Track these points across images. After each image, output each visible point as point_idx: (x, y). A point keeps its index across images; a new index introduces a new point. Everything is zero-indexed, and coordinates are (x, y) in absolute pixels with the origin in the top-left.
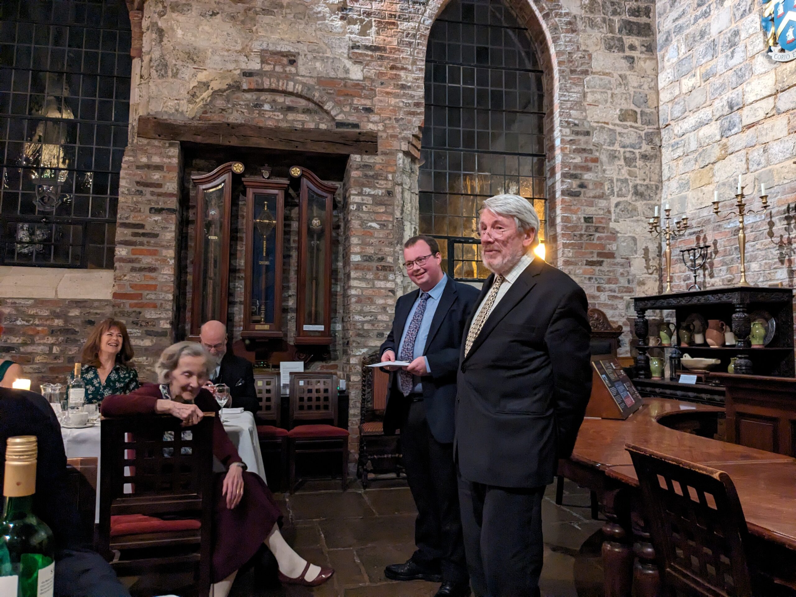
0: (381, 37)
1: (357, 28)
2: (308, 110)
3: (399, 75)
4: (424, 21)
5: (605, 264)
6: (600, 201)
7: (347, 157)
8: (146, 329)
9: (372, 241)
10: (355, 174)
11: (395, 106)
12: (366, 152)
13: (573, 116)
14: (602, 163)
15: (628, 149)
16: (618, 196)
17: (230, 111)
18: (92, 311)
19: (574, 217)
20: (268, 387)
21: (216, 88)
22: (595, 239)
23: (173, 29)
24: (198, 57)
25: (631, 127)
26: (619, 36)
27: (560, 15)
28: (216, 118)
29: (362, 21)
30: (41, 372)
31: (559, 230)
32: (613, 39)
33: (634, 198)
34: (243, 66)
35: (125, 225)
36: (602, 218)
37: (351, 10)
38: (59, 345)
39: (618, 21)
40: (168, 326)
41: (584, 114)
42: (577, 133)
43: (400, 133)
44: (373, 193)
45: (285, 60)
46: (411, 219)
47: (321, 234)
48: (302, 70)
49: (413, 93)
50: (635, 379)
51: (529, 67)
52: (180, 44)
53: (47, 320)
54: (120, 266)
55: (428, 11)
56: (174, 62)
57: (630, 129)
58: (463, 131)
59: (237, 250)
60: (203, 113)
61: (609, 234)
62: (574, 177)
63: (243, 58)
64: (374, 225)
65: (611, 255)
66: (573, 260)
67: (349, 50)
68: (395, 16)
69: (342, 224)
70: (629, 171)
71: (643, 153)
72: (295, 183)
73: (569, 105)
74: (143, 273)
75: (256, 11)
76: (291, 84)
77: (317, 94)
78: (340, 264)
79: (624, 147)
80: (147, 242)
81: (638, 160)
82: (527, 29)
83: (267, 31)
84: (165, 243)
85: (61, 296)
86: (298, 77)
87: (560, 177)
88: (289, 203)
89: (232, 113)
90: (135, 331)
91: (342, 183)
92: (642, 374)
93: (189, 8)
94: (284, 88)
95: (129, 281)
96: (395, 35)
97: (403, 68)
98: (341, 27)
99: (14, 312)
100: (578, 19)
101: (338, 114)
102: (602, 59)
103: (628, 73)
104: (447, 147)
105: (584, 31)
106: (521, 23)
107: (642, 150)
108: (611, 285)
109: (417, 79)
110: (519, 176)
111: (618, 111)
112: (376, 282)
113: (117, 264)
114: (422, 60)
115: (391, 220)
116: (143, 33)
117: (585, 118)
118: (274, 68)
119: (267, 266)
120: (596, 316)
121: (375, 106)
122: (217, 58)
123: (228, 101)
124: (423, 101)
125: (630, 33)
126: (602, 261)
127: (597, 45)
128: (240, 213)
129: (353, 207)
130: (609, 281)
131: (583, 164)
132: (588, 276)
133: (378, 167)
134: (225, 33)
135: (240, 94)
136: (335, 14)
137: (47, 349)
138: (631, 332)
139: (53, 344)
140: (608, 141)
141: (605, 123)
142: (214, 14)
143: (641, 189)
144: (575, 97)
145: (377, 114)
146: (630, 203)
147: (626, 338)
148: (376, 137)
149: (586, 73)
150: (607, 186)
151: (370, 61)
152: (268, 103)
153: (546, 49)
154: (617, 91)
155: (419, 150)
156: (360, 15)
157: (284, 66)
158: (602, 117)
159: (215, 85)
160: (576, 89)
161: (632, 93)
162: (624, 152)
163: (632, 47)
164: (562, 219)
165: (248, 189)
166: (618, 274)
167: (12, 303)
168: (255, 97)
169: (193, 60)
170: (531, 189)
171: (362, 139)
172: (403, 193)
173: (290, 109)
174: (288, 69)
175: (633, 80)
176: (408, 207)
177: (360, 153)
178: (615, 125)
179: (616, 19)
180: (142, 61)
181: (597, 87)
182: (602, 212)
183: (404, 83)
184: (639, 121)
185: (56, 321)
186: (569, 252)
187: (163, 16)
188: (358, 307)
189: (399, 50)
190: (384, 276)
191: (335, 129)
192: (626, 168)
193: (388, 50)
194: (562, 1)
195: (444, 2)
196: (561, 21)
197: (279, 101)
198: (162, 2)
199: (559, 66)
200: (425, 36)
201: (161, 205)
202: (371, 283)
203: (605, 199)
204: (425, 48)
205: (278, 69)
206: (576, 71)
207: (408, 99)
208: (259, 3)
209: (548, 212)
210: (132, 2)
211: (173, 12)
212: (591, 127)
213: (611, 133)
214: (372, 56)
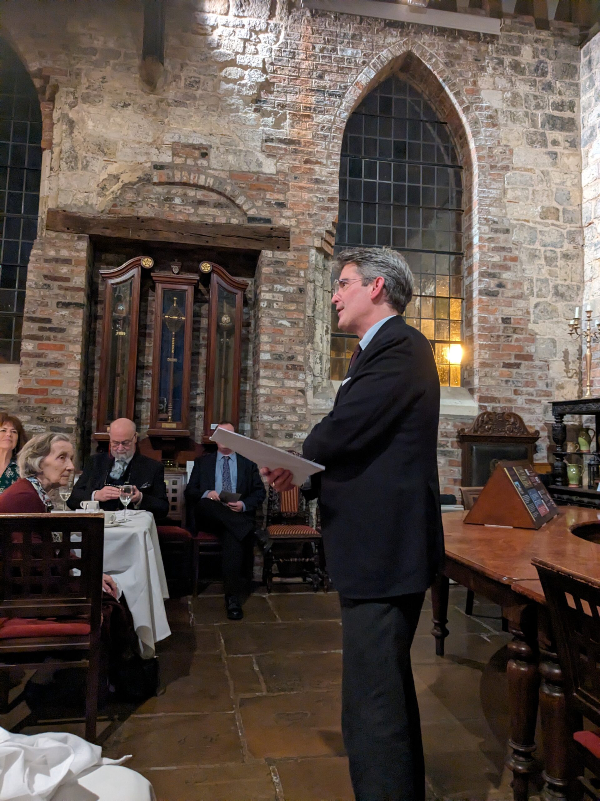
0: (296, 130)
1: (270, 120)
2: (219, 204)
3: (313, 169)
4: (340, 114)
5: (522, 366)
6: (519, 301)
7: (257, 253)
8: (50, 425)
9: (282, 339)
10: (265, 270)
11: (309, 201)
12: (278, 247)
13: (492, 214)
14: (521, 262)
15: (550, 248)
16: (538, 296)
17: (140, 204)
19: (492, 318)
20: (175, 487)
21: (126, 181)
22: (513, 341)
23: (84, 122)
24: (108, 149)
25: (553, 225)
26: (541, 130)
27: (481, 109)
28: (126, 212)
29: (276, 113)
31: (475, 330)
32: (535, 133)
33: (554, 299)
34: (155, 159)
35: (32, 320)
36: (521, 319)
37: (265, 102)
39: (541, 115)
40: (74, 423)
41: (504, 211)
42: (496, 231)
43: (313, 229)
44: (284, 290)
45: (197, 153)
46: (323, 317)
47: (230, 331)
48: (214, 163)
49: (327, 188)
50: (551, 487)
51: (448, 162)
52: (90, 135)
54: (26, 361)
55: (344, 103)
56: (84, 154)
57: (551, 227)
58: (379, 228)
59: (145, 347)
60: (113, 206)
61: (528, 336)
62: (492, 276)
63: (154, 151)
64: (285, 322)
65: (529, 357)
66: (489, 362)
67: (262, 143)
68: (310, 108)
69: (253, 322)
70: (550, 270)
71: (565, 252)
72: (206, 278)
73: (488, 201)
74: (49, 368)
75: (168, 103)
76: (203, 177)
77: (229, 188)
78: (250, 363)
79: (544, 246)
80: (54, 337)
81: (559, 259)
82: (446, 123)
83: (178, 123)
84: (71, 338)
86: (209, 171)
87: (477, 276)
88: (199, 299)
89: (142, 207)
90: (40, 427)
91: (253, 280)
92: (558, 482)
93: (101, 99)
94: (195, 181)
95: (35, 376)
96: (310, 128)
97: (317, 163)
98: (255, 120)
100: (499, 113)
101: (250, 209)
102: (524, 154)
103: (550, 169)
104: (362, 244)
105: (506, 125)
106: (440, 117)
107: (564, 249)
108: (528, 389)
109: (331, 174)
110: (435, 275)
111: (539, 208)
112: (286, 381)
113: (23, 359)
114: (337, 154)
115: (302, 317)
116: (53, 124)
117: (505, 215)
118: (186, 161)
119: (175, 363)
120: (512, 420)
121: (288, 200)
122: (127, 150)
123: (138, 195)
124: (337, 196)
125: (553, 127)
126: (520, 364)
127: (518, 140)
128: (149, 309)
129: (263, 304)
130: (527, 385)
131: (502, 263)
132: (504, 379)
133: (290, 263)
134: (137, 125)
135: (150, 187)
136: (249, 106)
138: (549, 437)
140: (528, 239)
141: (525, 220)
142: (126, 105)
143: (561, 290)
144: (494, 193)
145: (290, 209)
146: (550, 304)
147: (543, 443)
148: (289, 233)
149: (506, 168)
150: (526, 286)
151: (284, 155)
152: (178, 196)
153: (465, 144)
154: (539, 188)
155: (332, 247)
156: (274, 108)
157: (195, 159)
158: (523, 214)
159: (126, 178)
160: (495, 185)
161: (554, 190)
162: (545, 251)
163: (555, 143)
164: (479, 319)
165: (157, 284)
166: (536, 377)
168: (165, 191)
169: (103, 151)
170: (447, 289)
171: (274, 234)
172: (315, 290)
173: (201, 203)
174: (199, 162)
175: (556, 177)
176: (320, 305)
177: (272, 249)
178: (535, 223)
179: (539, 113)
180: (52, 153)
181: (518, 183)
182: (520, 313)
183: (318, 177)
184: (561, 218)
186: (486, 353)
187: (74, 107)
188: (267, 407)
189: (313, 144)
190: (294, 376)
191: (247, 224)
192: (547, 268)
193: (303, 144)
194: (483, 94)
195: (360, 94)
196: (481, 114)
197: (190, 195)
198: (73, 93)
199: (478, 161)
200: (341, 129)
201: (68, 300)
202: (281, 382)
203: (524, 300)
204: (340, 142)
205: (190, 162)
206: (496, 166)
207: (322, 194)
208: (171, 94)
209: (464, 312)
210: (44, 93)
211: (84, 103)
212: (510, 224)
213: (532, 231)
214: (286, 150)
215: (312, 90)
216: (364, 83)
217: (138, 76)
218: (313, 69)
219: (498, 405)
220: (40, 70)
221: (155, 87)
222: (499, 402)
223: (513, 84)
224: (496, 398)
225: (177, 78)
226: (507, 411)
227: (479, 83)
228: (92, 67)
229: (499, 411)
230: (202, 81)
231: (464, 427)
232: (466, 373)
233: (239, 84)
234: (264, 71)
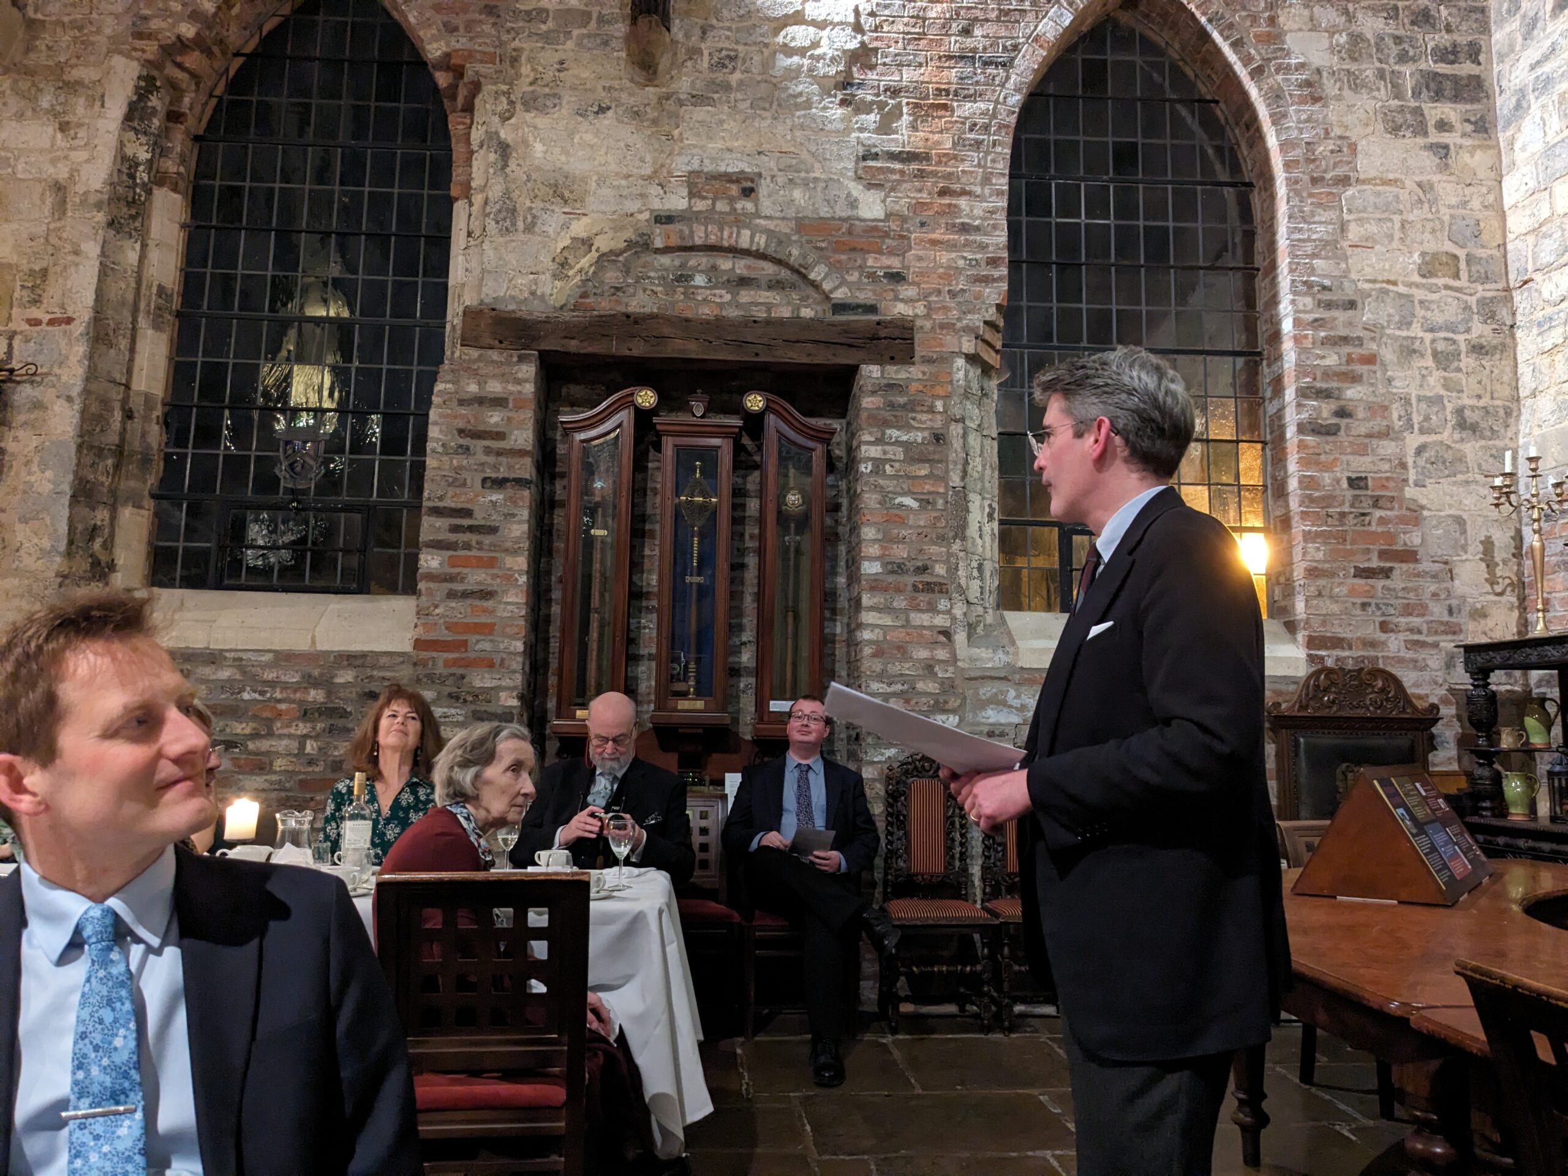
0: (920, 134)
1: (872, 118)
2: (778, 282)
3: (955, 206)
4: (1005, 98)
5: (1396, 573)
6: (1385, 443)
7: (854, 370)
8: (473, 707)
9: (904, 532)
10: (868, 402)
11: (949, 267)
12: (892, 358)
13: (1319, 272)
14: (1383, 365)
15: (1442, 334)
16: (1422, 431)
17: (631, 290)
18: (375, 673)
19: (1327, 478)
20: (704, 823)
21: (604, 249)
22: (1374, 523)
23: (526, 143)
24: (572, 192)
25: (1447, 287)
26: (1413, 104)
27: (1288, 69)
28: (605, 305)
29: (882, 106)
30: (285, 790)
31: (1294, 504)
32: (1401, 110)
33: (1457, 436)
34: (657, 205)
35: (437, 512)
36: (1387, 479)
37: (860, 85)
38: (316, 738)
39: (1412, 74)
40: (515, 702)
41: (1343, 265)
42: (1329, 305)
43: (959, 319)
44: (904, 438)
45: (734, 190)
46: (983, 488)
47: (803, 522)
48: (767, 205)
49: (985, 239)
50: (1469, 819)
51: (1224, 177)
52: (538, 169)
53: (295, 691)
54: (428, 589)
55: (1013, 77)
56: (528, 203)
57: (1444, 292)
58: (1088, 310)
59: (643, 557)
60: (581, 297)
61: (1404, 512)
62: (1324, 394)
63: (654, 190)
64: (908, 501)
65: (1409, 556)
66: (1327, 566)
67: (857, 163)
68: (947, 92)
69: (845, 502)
70: (1445, 378)
71: (1475, 342)
72: (754, 423)
73: (1309, 248)
74: (469, 601)
75: (679, 99)
76: (746, 233)
77: (795, 252)
78: (842, 580)
79: (1432, 330)
80: (478, 543)
81: (1463, 356)
82: (1217, 102)
83: (698, 135)
84: (509, 544)
85: (323, 646)
86: (758, 221)
87: (1293, 396)
88: (743, 462)
89: (634, 294)
90: (453, 711)
91: (844, 421)
92: (1486, 809)
93: (557, 101)
94: (733, 241)
95: (444, 616)
96: (947, 129)
97: (964, 193)
98: (842, 120)
99: (238, 677)
100: (1325, 74)
101: (836, 288)
102: (1379, 152)
103: (1435, 178)
104: (1055, 343)
105: (1339, 98)
106: (1205, 90)
107: (1473, 335)
108: (1410, 619)
109: (992, 212)
110: (1206, 396)
111: (1416, 256)
112: (912, 615)
113: (422, 586)
114: (1003, 175)
115: (942, 490)
116: (472, 153)
117: (1346, 274)
118: (714, 204)
119: (699, 584)
120: (1380, 683)
121: (908, 268)
122: (606, 191)
123: (627, 272)
124: (1006, 255)
125: (1438, 95)
126: (1391, 569)
127: (1367, 125)
128: (650, 485)
129: (865, 468)
130: (1408, 610)
131: (1343, 368)
132: (1359, 601)
133: (914, 387)
134: (622, 144)
135: (649, 258)
136: (830, 96)
137: (294, 745)
138: (1459, 718)
139: (306, 737)
140: (1397, 318)
141: (1388, 282)
142: (602, 110)
143: (1472, 416)
144: (1321, 231)
145: (914, 283)
146: (1449, 447)
147: (1448, 731)
148: (912, 329)
149: (1344, 181)
150: (1396, 411)
151: (899, 182)
152: (701, 271)
153: (1257, 137)
154: (1413, 216)
155: (997, 352)
156: (878, 95)
157: (732, 200)
158: (1384, 270)
159: (604, 244)
160: (1323, 216)
161: (1446, 218)
162: (1433, 341)
163: (1443, 126)
164: (1300, 482)
165: (664, 438)
166: (1427, 595)
167: (235, 660)
168: (677, 263)
169: (562, 197)
170: (1232, 423)
171: (883, 333)
172: (965, 436)
173: (744, 282)
174: (739, 206)
175: (1448, 192)
176: (976, 464)
177: (880, 362)
178: (1410, 285)
179: (1407, 69)
180: (471, 204)
181: (1370, 209)
182: (1386, 466)
183: (967, 221)
184: (1464, 274)
185: (313, 692)
186: (1318, 549)
187: (509, 119)
188: (877, 666)
189: (955, 157)
190: (929, 603)
191: (830, 317)
192: (1438, 374)
193: (935, 159)
194: (1290, 41)
195: (1045, 58)
196: (1288, 80)
197: (723, 267)
198: (507, 94)
199: (1286, 172)
200: (1008, 126)
201: (503, 473)
202: (903, 616)
203: (1392, 440)
204: (1008, 151)
205: (722, 206)
206: (1322, 179)
207: (974, 253)
208: (684, 85)
209: (1269, 468)
210: (454, 97)
211: (527, 111)
212: (1357, 290)
213: (1403, 301)
214: (902, 172)
215: (950, 58)
216: (1051, 36)
217: (623, 54)
218: (951, 18)
219: (1346, 653)
220: (447, 55)
221: (655, 73)
222: (1350, 648)
223: (1350, 17)
224: (1343, 639)
225: (694, 53)
226: (1367, 665)
227: (1281, 20)
228: (539, 45)
229: (1350, 665)
230: (741, 55)
231: (1280, 700)
232: (1277, 591)
233: (812, 57)
234: (858, 28)
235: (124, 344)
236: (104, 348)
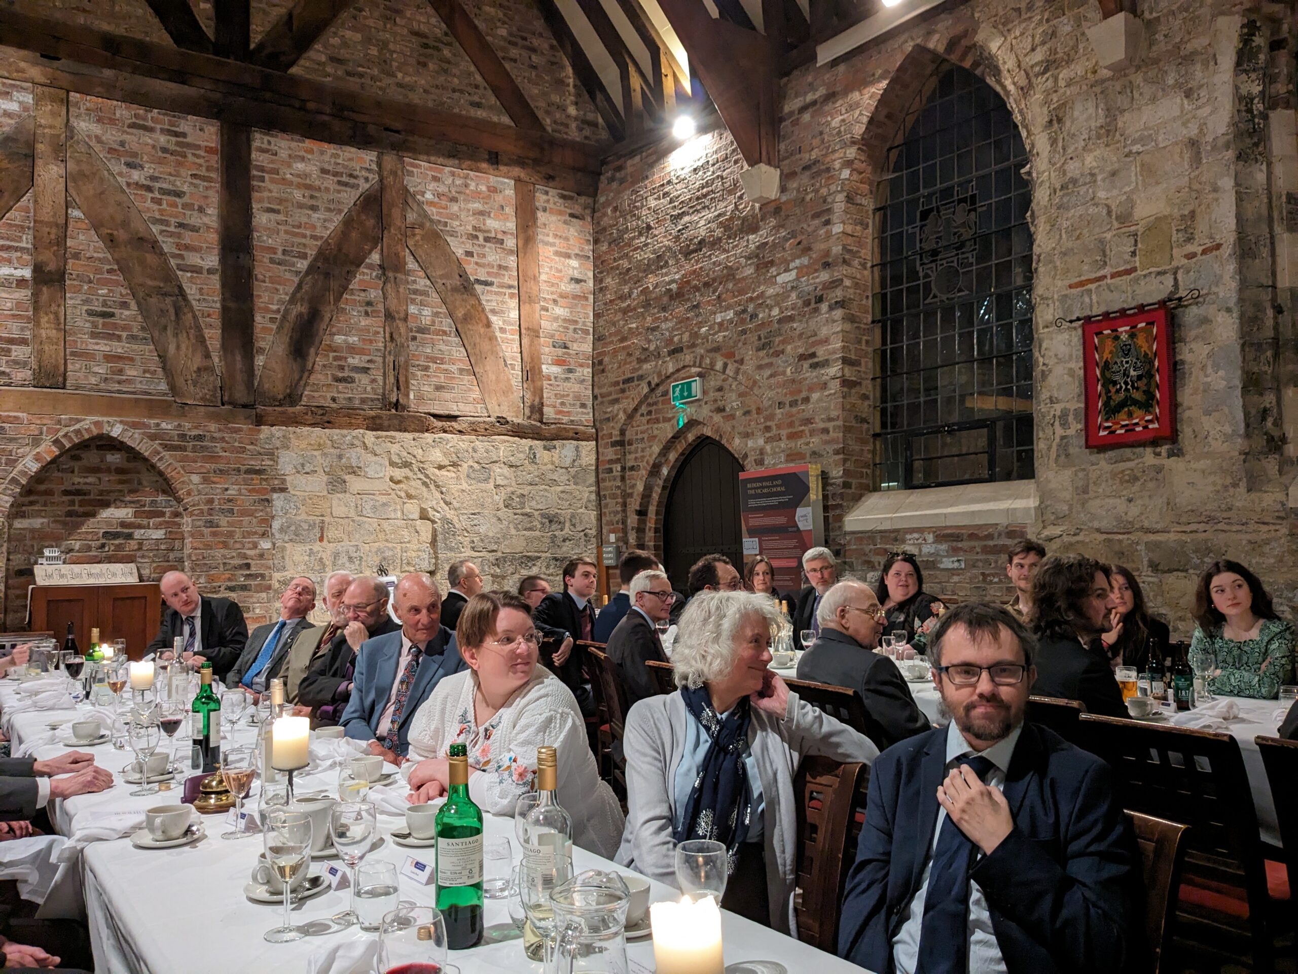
235: (1265, 252)
236: (1250, 260)
